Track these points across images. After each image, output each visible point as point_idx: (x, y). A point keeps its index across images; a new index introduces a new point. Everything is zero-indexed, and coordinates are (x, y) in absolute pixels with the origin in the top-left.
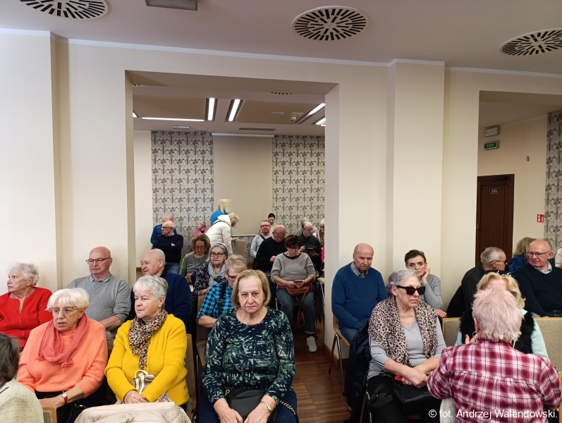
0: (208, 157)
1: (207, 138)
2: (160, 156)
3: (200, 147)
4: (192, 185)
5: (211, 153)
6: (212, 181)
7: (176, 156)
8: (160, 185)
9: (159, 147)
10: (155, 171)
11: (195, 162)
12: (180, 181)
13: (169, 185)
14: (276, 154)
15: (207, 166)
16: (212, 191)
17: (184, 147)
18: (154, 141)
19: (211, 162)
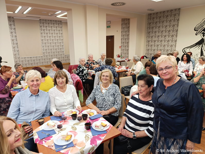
0: (13, 27)
1: (12, 19)
5: (14, 25)
6: (16, 36)
14: (41, 26)
15: (13, 31)
16: (16, 40)
19: (15, 29)
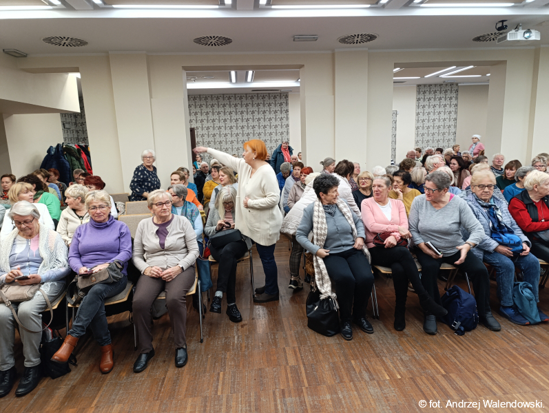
0: (454, 102)
1: (455, 88)
2: (422, 103)
3: (449, 95)
4: (441, 123)
5: (457, 98)
6: (456, 119)
7: (432, 102)
8: (420, 124)
9: (421, 96)
10: (418, 114)
11: (445, 106)
12: (434, 120)
13: (426, 124)
15: (453, 109)
16: (455, 126)
17: (438, 95)
18: (419, 92)
19: (456, 105)
